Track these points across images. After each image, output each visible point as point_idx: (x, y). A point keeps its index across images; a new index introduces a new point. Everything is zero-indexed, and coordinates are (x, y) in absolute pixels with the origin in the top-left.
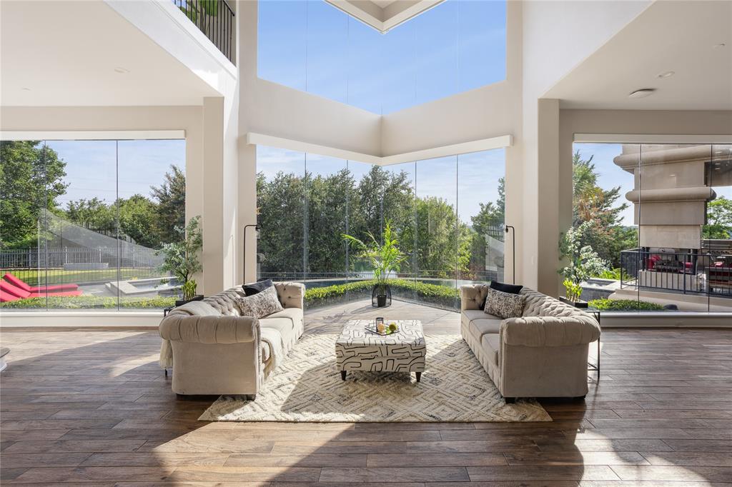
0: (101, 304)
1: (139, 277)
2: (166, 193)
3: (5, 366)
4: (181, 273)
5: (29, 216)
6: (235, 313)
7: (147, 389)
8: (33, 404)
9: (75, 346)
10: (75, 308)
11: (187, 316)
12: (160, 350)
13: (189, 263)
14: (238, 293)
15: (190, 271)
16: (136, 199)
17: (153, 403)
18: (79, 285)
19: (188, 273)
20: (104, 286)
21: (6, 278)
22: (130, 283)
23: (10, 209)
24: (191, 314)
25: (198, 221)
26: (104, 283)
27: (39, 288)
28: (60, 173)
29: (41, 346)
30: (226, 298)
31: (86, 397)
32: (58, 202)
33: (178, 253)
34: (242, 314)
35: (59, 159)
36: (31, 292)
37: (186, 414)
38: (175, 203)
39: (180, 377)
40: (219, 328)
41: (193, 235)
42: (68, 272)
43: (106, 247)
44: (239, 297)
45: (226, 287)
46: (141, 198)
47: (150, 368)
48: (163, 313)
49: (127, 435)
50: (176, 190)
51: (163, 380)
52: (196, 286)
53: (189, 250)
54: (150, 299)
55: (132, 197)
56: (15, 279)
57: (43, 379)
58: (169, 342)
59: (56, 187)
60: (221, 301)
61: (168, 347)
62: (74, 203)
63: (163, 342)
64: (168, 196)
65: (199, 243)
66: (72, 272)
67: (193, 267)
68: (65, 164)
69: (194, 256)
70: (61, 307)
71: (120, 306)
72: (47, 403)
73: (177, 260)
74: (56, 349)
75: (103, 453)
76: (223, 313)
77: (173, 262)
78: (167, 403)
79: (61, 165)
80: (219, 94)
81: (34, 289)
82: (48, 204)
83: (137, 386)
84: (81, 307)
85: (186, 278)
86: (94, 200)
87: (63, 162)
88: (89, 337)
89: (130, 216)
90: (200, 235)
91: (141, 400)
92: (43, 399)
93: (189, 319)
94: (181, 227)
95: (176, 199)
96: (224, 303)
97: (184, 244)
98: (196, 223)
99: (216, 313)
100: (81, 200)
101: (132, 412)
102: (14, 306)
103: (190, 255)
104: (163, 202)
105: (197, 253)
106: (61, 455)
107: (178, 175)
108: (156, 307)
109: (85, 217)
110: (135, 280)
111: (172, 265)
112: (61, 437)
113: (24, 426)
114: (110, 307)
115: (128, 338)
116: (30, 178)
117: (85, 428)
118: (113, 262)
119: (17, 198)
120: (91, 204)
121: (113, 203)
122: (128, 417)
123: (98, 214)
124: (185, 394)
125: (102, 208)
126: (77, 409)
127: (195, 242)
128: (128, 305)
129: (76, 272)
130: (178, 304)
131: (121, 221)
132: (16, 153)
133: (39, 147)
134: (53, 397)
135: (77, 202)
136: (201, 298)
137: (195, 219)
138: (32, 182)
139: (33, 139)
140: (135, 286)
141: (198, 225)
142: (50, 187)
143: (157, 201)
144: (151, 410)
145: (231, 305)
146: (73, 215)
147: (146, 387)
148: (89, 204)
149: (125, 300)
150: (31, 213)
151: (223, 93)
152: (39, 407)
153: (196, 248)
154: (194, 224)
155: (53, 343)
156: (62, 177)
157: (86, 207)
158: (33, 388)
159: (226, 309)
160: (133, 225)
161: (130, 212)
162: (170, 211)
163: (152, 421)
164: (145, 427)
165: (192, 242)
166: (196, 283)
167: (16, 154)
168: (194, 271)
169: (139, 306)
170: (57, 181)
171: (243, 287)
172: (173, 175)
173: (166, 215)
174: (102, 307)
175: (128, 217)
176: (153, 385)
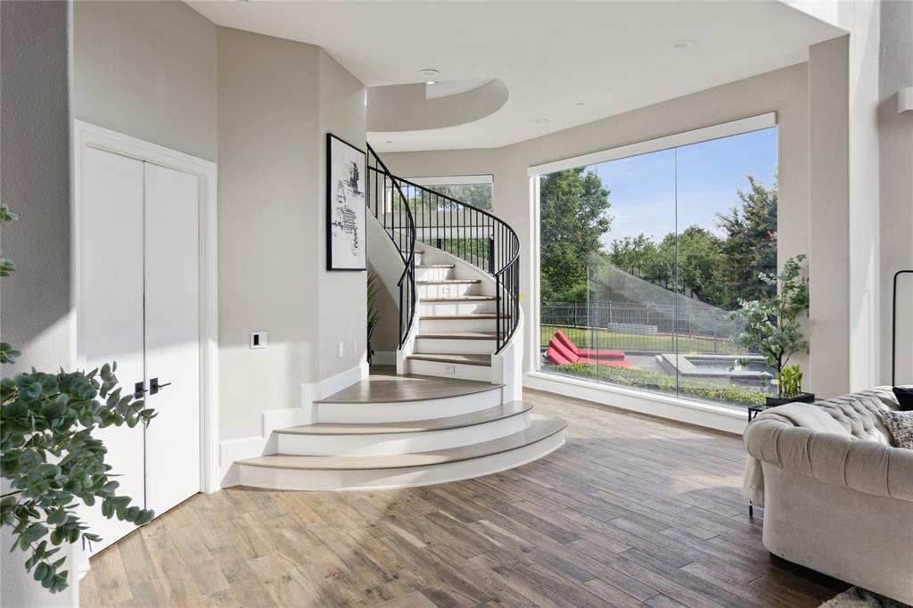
0: (655, 383)
1: (699, 351)
2: (737, 221)
3: (564, 442)
4: (770, 351)
5: (575, 261)
6: (878, 438)
7: (723, 529)
8: (592, 497)
9: (629, 436)
10: (626, 384)
11: (789, 426)
12: (744, 472)
13: (785, 336)
14: (885, 401)
15: (786, 349)
16: (694, 233)
17: (733, 554)
18: (626, 354)
19: (782, 353)
20: (653, 359)
21: (558, 336)
22: (688, 358)
23: (559, 253)
24: (796, 424)
25: (800, 264)
26: (653, 355)
27: (589, 352)
28: (604, 204)
29: (595, 426)
30: (858, 405)
31: (646, 510)
32: (602, 243)
33: (766, 318)
34: (894, 443)
35: (603, 187)
36: (580, 356)
37: (789, 593)
38: (750, 236)
39: (778, 527)
40: (851, 459)
41: (792, 288)
42: (614, 335)
43: (654, 304)
44: (886, 408)
45: (857, 387)
46: (700, 231)
47: (725, 496)
48: (747, 414)
49: (700, 587)
50: (752, 214)
51: (746, 522)
52: (800, 376)
53: (784, 313)
54: (719, 387)
55: (687, 231)
56: (565, 337)
57: (600, 469)
58: (758, 463)
59: (601, 223)
60: (850, 409)
61: (756, 471)
62: (618, 242)
63: (749, 460)
64: (741, 225)
65: (801, 302)
66: (618, 335)
67: (794, 344)
68: (609, 192)
69: (795, 324)
70: (611, 381)
71: (679, 391)
72: (606, 502)
73: (764, 329)
74: (608, 433)
75: (672, 599)
76: (854, 433)
77: (757, 331)
78: (755, 563)
79: (605, 194)
80: (841, 30)
81: (582, 352)
82: (594, 245)
83: (709, 518)
84: (634, 384)
85: (779, 360)
86: (640, 237)
87: (607, 190)
88: (643, 428)
89: (684, 259)
90: (803, 289)
91: (715, 542)
92: (601, 495)
93: (793, 432)
94: (772, 275)
95: (752, 229)
96: (856, 415)
97: (777, 303)
98: (797, 268)
99: (840, 431)
100: (626, 238)
101: (704, 555)
102: (567, 371)
103: (786, 322)
104: (732, 235)
105: (799, 319)
106: (625, 577)
107: (756, 190)
108: (731, 400)
109: (631, 260)
110: (693, 354)
111: (754, 338)
112: (623, 552)
113: (586, 521)
114: (666, 390)
115: (691, 440)
116: (576, 213)
117: (647, 553)
118: (664, 325)
119: (565, 239)
120: (638, 243)
121: (661, 241)
122: (699, 561)
123: (645, 256)
124: (786, 558)
125: (649, 248)
126: (636, 522)
127: (794, 301)
128: (689, 391)
129: (622, 335)
130: (772, 403)
131: (673, 265)
132: (564, 184)
133: (583, 175)
134: (611, 496)
135: (621, 242)
136: (809, 399)
137: (796, 261)
138: (578, 219)
139: (578, 165)
140: (694, 363)
141: (799, 271)
142: (593, 223)
143: (723, 235)
144: (733, 564)
145: (871, 421)
146: (617, 259)
147: (722, 524)
148: (635, 243)
149: (686, 384)
150: (578, 257)
151: (848, 29)
152: (597, 503)
153: (796, 310)
154: (794, 270)
155: (606, 425)
156: (606, 209)
157: (631, 247)
158: (592, 478)
159: (860, 427)
160: (688, 272)
161: (685, 253)
162: (744, 249)
163: (734, 582)
164: (725, 587)
165: (789, 300)
166: (801, 371)
167: (564, 186)
168: (794, 350)
169: (703, 395)
170: (601, 215)
171: (895, 390)
172: (748, 190)
173: (737, 256)
174: (656, 387)
175: (681, 259)
176: (732, 524)
